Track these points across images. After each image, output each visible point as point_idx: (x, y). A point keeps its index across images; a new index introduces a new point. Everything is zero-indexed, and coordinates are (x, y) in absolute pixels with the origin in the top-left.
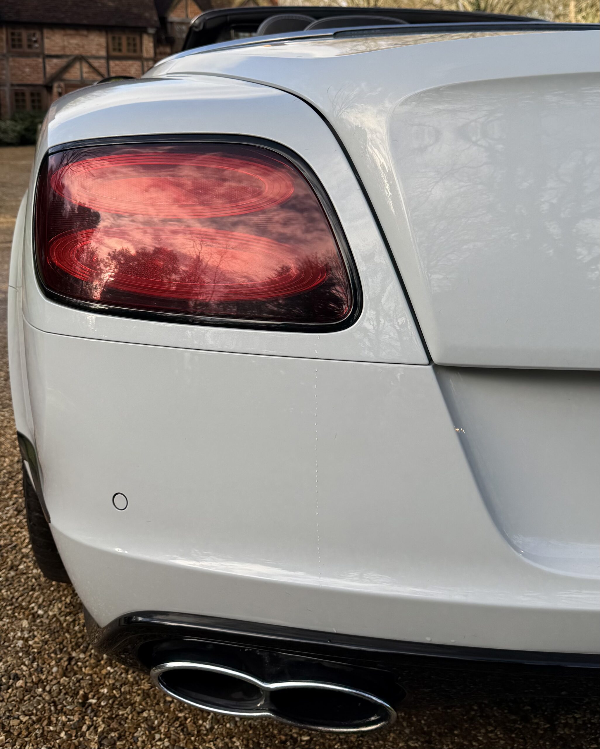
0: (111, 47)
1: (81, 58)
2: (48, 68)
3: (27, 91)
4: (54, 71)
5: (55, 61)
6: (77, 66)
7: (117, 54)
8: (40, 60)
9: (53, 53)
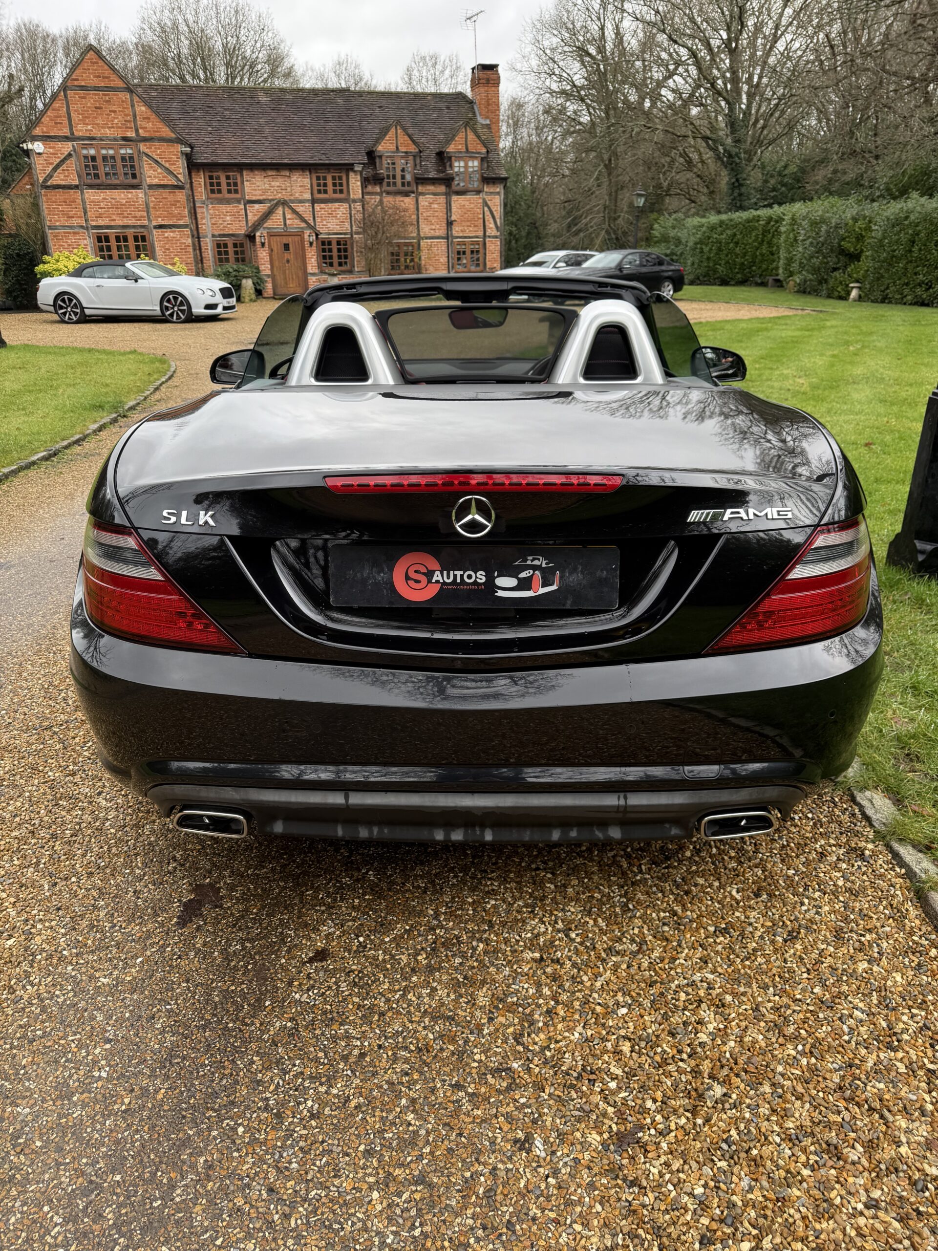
0: (316, 188)
1: (284, 203)
2: (249, 214)
3: (230, 242)
4: (256, 218)
5: (257, 206)
6: (280, 211)
7: (322, 196)
8: (242, 206)
9: (254, 198)
